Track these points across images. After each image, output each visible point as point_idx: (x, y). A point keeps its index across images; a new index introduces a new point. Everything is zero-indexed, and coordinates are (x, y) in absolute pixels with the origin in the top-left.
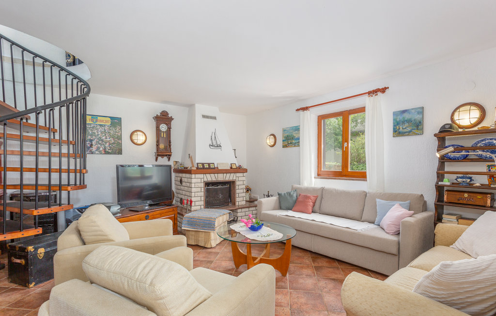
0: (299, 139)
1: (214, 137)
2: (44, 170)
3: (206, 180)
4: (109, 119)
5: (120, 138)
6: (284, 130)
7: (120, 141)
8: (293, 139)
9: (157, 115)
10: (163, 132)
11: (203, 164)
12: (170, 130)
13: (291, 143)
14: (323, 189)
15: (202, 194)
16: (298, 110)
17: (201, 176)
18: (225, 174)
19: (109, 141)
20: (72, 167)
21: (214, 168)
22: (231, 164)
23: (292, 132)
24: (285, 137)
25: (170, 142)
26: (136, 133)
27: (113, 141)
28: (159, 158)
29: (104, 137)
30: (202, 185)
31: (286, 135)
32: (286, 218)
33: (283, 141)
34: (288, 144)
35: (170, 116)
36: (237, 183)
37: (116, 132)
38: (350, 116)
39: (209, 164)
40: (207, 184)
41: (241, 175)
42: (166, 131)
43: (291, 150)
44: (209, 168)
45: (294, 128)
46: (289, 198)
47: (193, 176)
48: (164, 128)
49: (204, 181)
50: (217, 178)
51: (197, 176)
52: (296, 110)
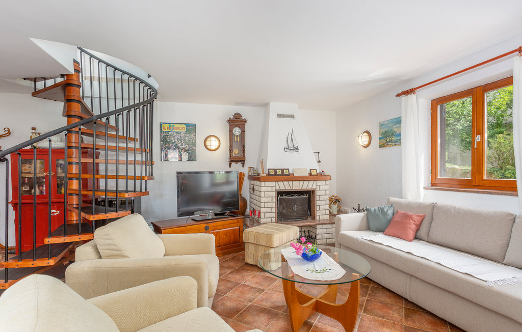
0: (400, 135)
1: (291, 137)
2: (112, 177)
3: (277, 188)
4: (185, 126)
5: (194, 144)
6: (381, 125)
7: (194, 148)
8: (393, 135)
9: (230, 118)
10: (237, 136)
11: (275, 170)
12: (244, 134)
13: (390, 141)
14: (433, 206)
15: (274, 204)
16: (398, 95)
17: (273, 184)
18: (302, 182)
19: (184, 148)
20: (138, 174)
21: (289, 175)
22: (310, 170)
23: (392, 127)
24: (382, 134)
25: (243, 146)
26: (209, 139)
27: (188, 148)
28: (233, 164)
29: (180, 144)
30: (274, 194)
31: (383, 130)
32: (369, 245)
33: (380, 139)
34: (387, 142)
35: (243, 118)
36: (318, 193)
37: (191, 138)
38: (486, 94)
39: (282, 170)
40: (280, 193)
41: (323, 182)
42: (239, 135)
43: (391, 150)
44: (283, 174)
45: (395, 120)
46: (380, 215)
47: (263, 183)
48: (237, 131)
49: (276, 190)
50: (291, 186)
51: (268, 183)
52: (396, 96)
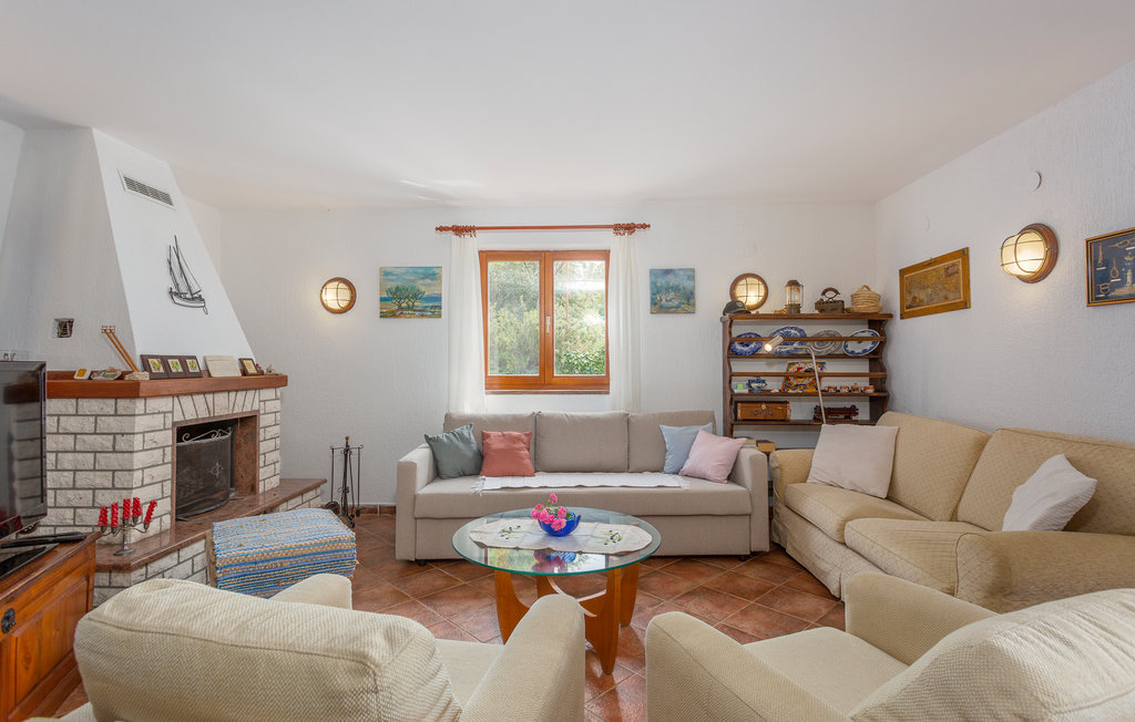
0: (438, 298)
1: (176, 264)
3: (178, 417)
6: (385, 273)
8: (415, 297)
11: (164, 360)
13: (409, 308)
14: (537, 419)
15: (167, 471)
16: (441, 229)
17: (164, 404)
18: (233, 394)
21: (198, 375)
22: (241, 360)
23: (413, 281)
24: (389, 291)
30: (168, 437)
31: (393, 285)
33: (382, 300)
34: (400, 308)
36: (264, 421)
38: (555, 263)
39: (182, 360)
40: (184, 431)
41: (268, 394)
43: (410, 328)
44: (186, 375)
45: (421, 271)
47: (139, 405)
49: (174, 424)
50: (211, 409)
51: (154, 404)
52: (437, 229)
